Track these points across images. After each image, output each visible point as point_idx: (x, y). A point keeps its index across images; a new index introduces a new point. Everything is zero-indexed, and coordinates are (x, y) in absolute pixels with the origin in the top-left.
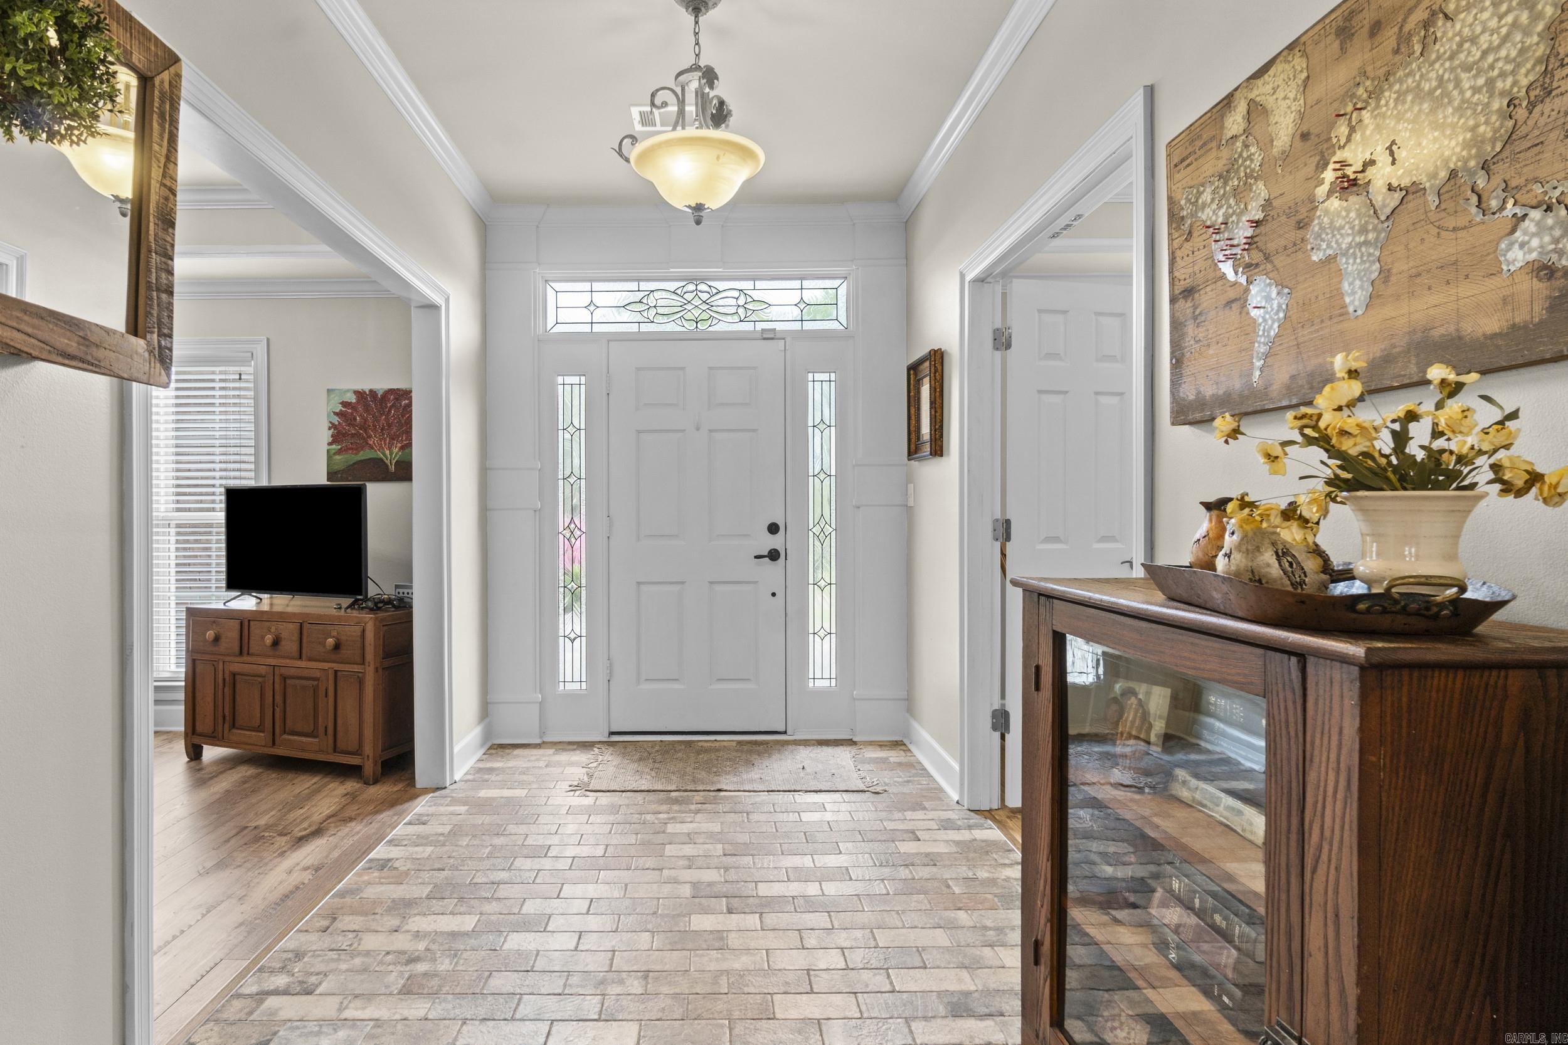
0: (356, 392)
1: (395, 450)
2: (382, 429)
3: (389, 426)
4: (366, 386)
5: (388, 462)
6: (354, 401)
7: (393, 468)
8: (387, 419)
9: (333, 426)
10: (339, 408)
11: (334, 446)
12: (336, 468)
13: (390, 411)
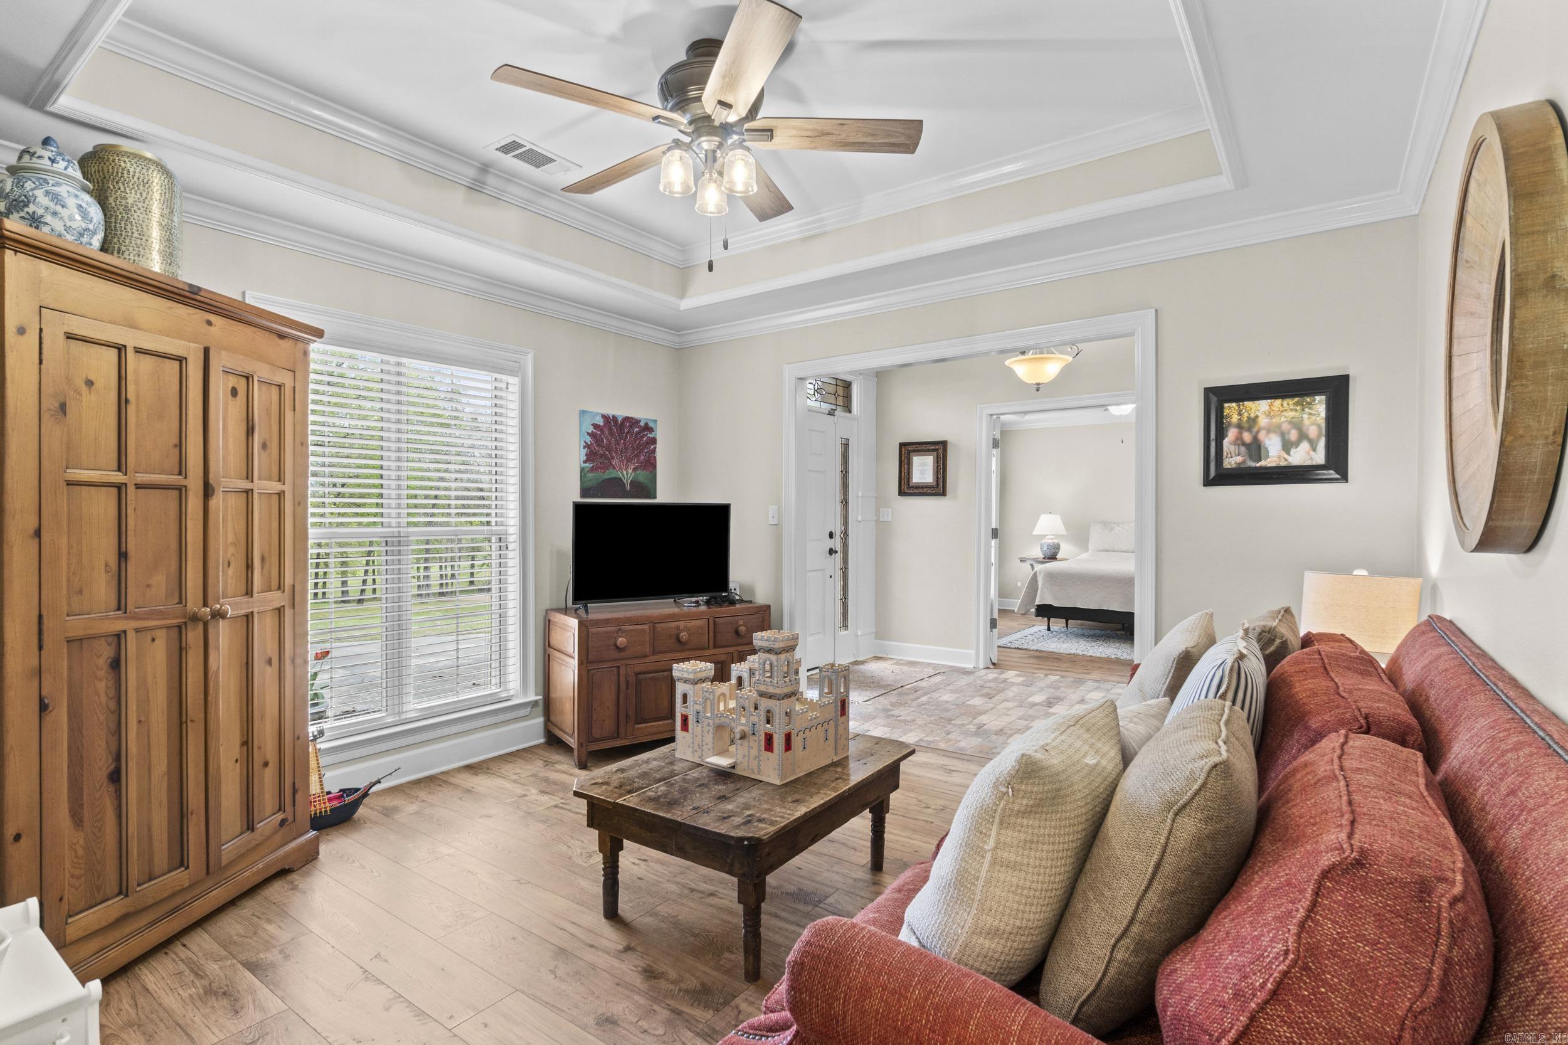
0: (603, 416)
1: (630, 471)
2: (621, 452)
3: (626, 449)
4: (610, 412)
5: (625, 481)
6: (602, 424)
7: (628, 487)
8: (625, 444)
9: (587, 446)
10: (591, 429)
11: (587, 465)
12: (589, 484)
13: (626, 437)
